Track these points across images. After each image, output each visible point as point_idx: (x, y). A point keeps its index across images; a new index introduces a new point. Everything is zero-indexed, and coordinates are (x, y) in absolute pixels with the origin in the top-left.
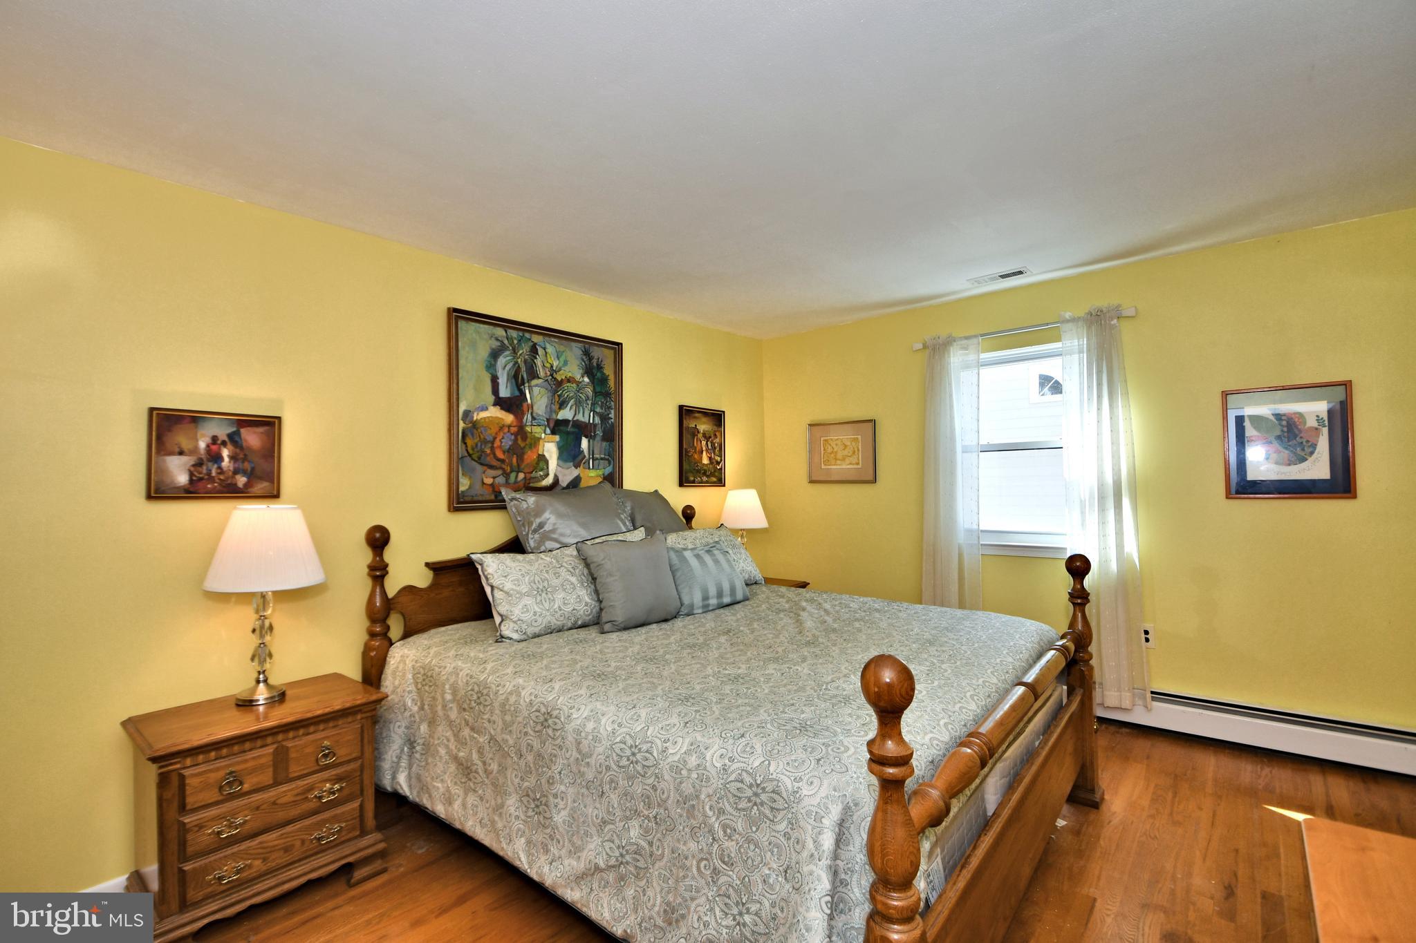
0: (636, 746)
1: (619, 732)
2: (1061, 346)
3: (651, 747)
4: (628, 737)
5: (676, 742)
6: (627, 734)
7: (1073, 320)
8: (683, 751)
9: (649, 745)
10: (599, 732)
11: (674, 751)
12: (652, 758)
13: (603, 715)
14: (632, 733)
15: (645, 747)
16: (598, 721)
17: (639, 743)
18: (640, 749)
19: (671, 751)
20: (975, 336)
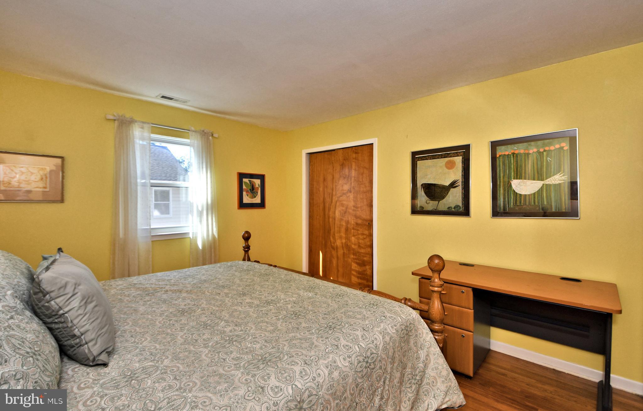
0: (365, 357)
1: (353, 360)
2: (189, 141)
3: (371, 350)
4: (358, 358)
5: (376, 339)
6: (357, 357)
7: (195, 131)
8: (381, 339)
9: (369, 350)
10: (343, 372)
11: (379, 343)
12: (375, 355)
13: (335, 362)
14: (358, 354)
15: (369, 354)
16: (337, 367)
17: (366, 355)
18: (368, 356)
19: (378, 344)
20: (148, 123)
